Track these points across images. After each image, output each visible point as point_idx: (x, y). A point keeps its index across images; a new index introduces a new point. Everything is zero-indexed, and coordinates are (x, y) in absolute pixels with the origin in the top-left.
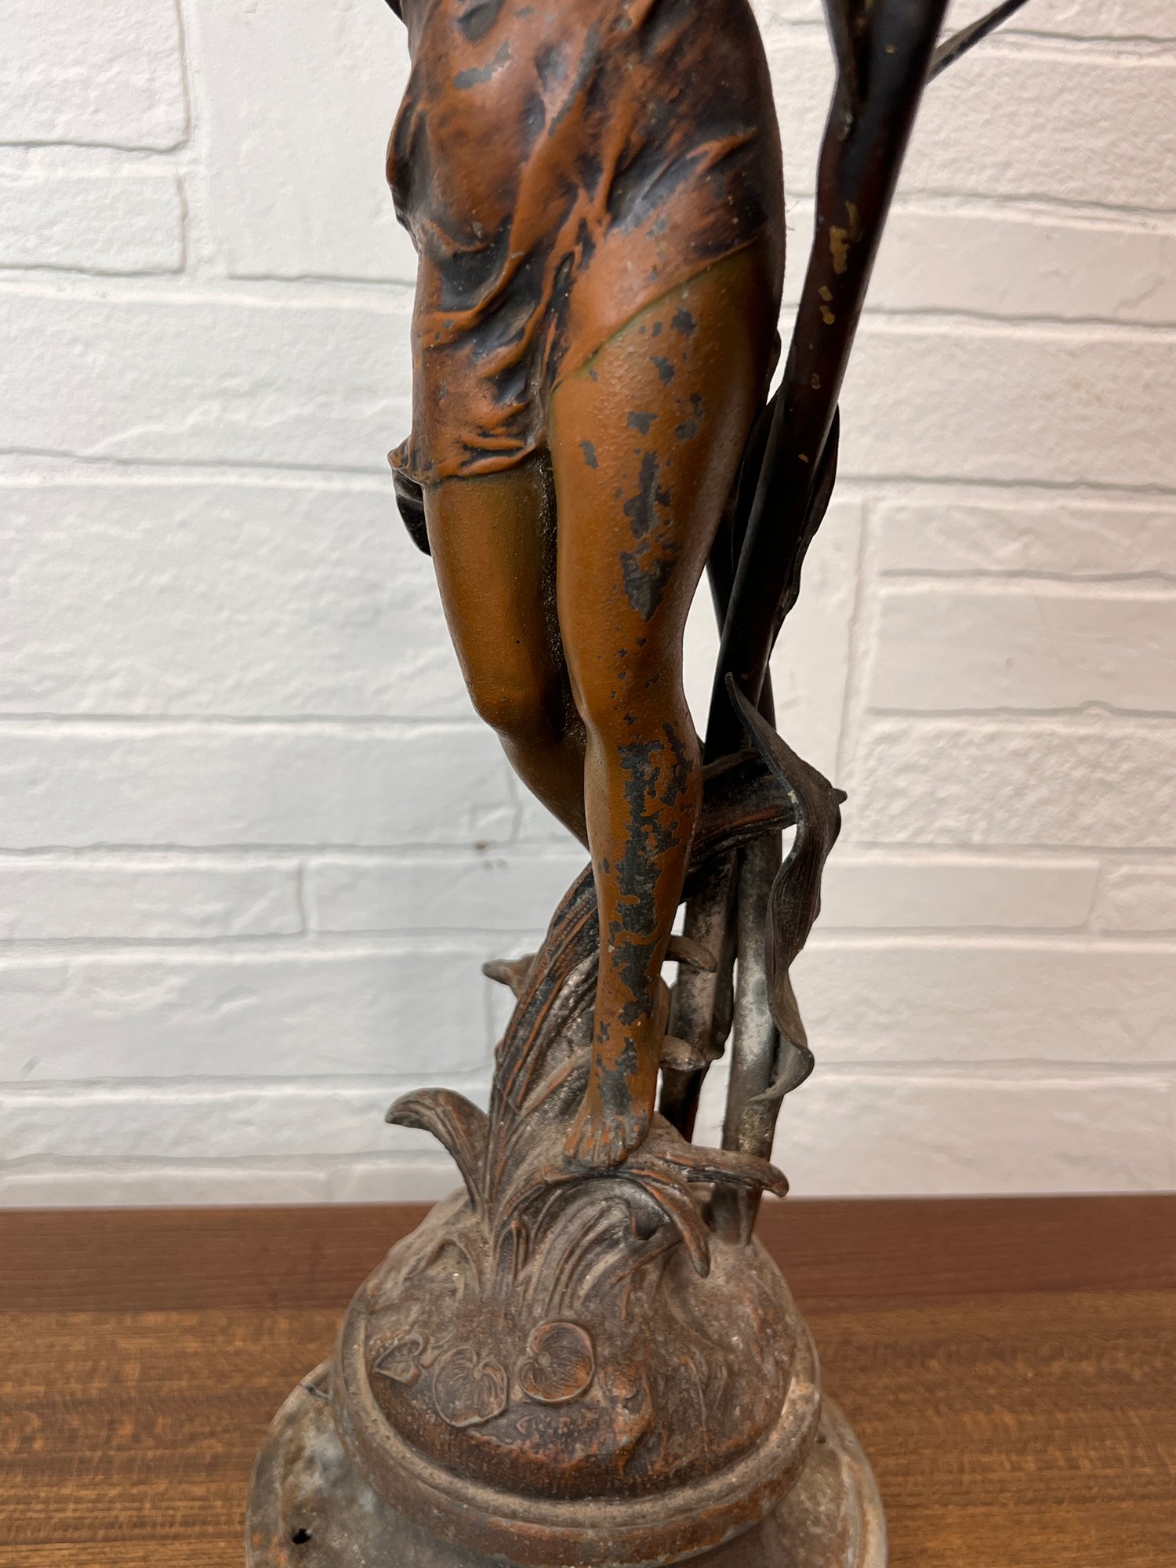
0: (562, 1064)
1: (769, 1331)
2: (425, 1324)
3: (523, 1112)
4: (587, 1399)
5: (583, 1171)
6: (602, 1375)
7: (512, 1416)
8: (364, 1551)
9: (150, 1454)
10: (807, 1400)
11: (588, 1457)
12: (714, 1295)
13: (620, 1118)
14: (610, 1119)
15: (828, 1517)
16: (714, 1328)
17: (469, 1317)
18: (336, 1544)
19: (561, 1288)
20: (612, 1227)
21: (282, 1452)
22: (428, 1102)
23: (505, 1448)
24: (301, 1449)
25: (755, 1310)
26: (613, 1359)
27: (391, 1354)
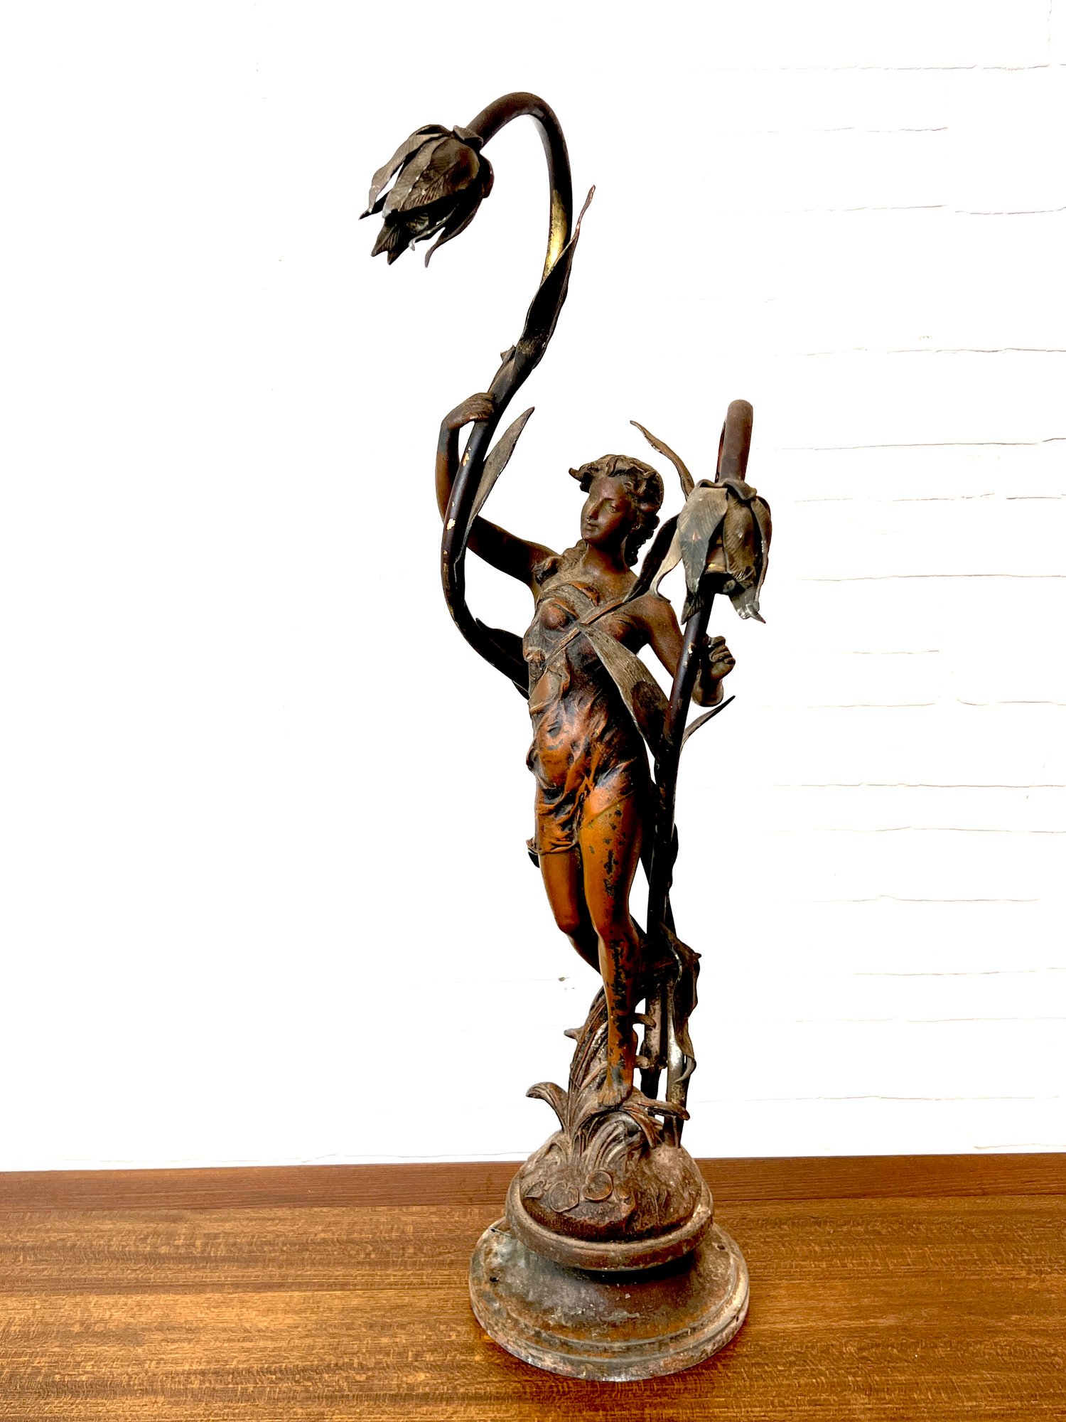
0: (597, 1067)
1: (687, 1181)
2: (545, 1175)
3: (582, 1088)
4: (610, 1200)
5: (606, 1109)
6: (615, 1190)
7: (579, 1207)
8: (521, 1282)
9: (422, 1260)
10: (705, 1213)
11: (611, 1222)
12: (663, 1166)
13: (619, 1087)
14: (615, 1086)
15: (721, 1275)
16: (662, 1178)
17: (562, 1171)
18: (509, 1281)
19: (599, 1159)
20: (619, 1134)
21: (482, 1252)
22: (543, 1087)
23: (578, 1220)
24: (491, 1250)
25: (681, 1173)
26: (620, 1185)
27: (532, 1189)
